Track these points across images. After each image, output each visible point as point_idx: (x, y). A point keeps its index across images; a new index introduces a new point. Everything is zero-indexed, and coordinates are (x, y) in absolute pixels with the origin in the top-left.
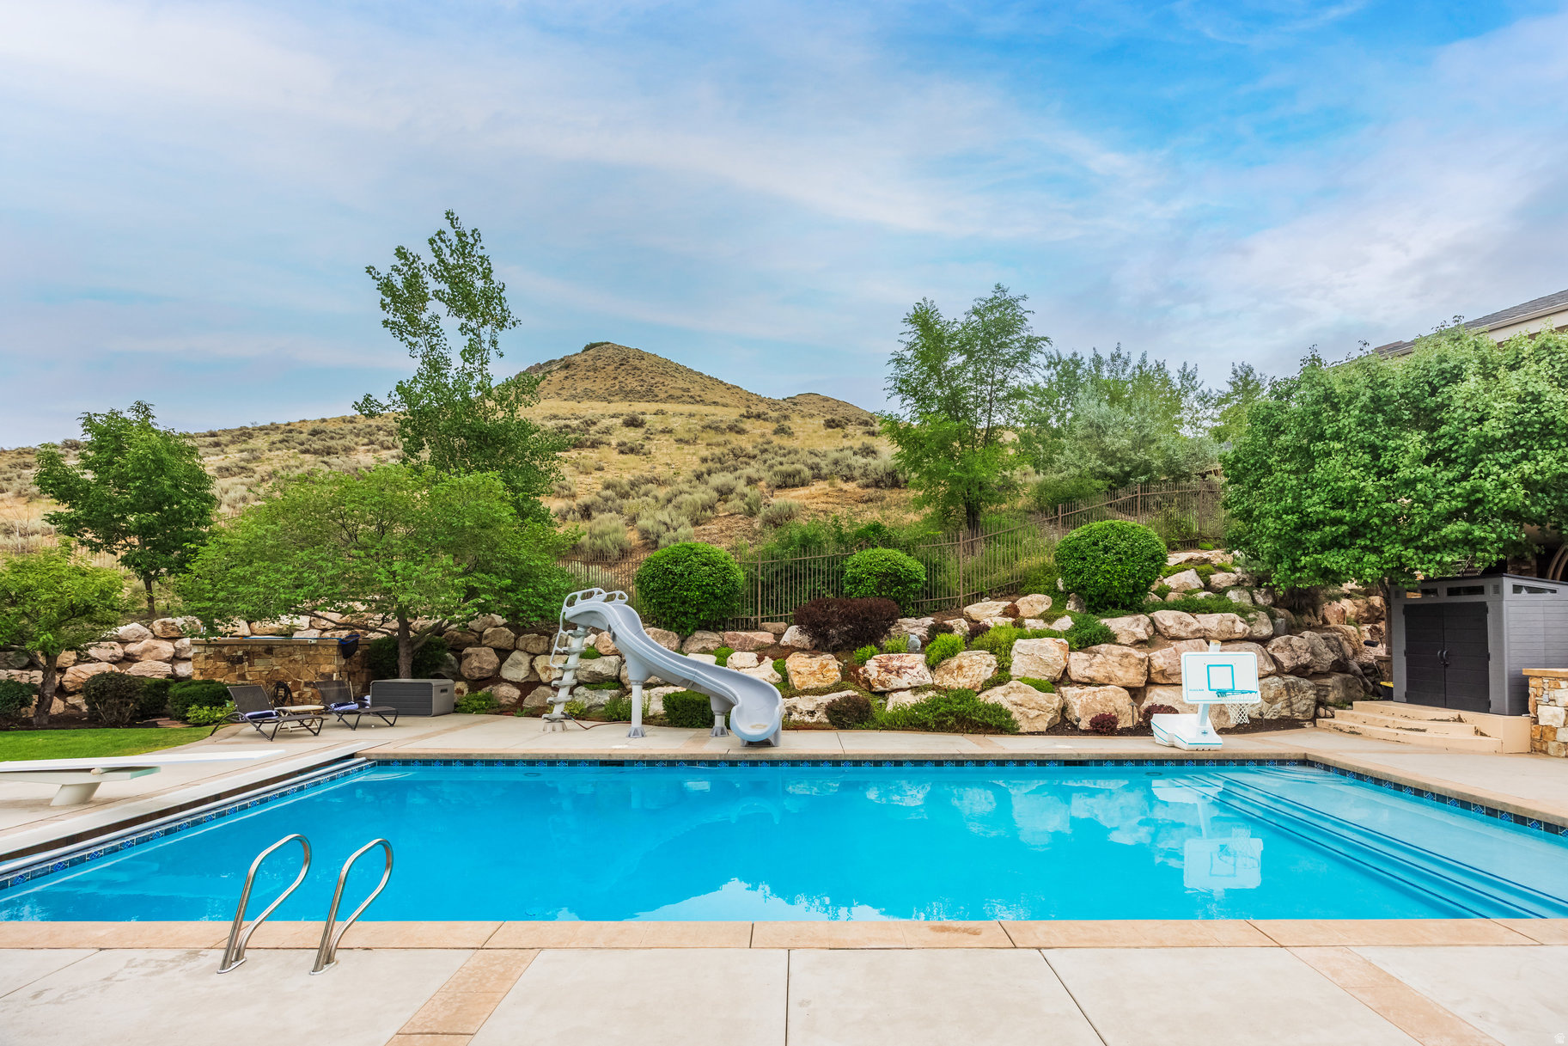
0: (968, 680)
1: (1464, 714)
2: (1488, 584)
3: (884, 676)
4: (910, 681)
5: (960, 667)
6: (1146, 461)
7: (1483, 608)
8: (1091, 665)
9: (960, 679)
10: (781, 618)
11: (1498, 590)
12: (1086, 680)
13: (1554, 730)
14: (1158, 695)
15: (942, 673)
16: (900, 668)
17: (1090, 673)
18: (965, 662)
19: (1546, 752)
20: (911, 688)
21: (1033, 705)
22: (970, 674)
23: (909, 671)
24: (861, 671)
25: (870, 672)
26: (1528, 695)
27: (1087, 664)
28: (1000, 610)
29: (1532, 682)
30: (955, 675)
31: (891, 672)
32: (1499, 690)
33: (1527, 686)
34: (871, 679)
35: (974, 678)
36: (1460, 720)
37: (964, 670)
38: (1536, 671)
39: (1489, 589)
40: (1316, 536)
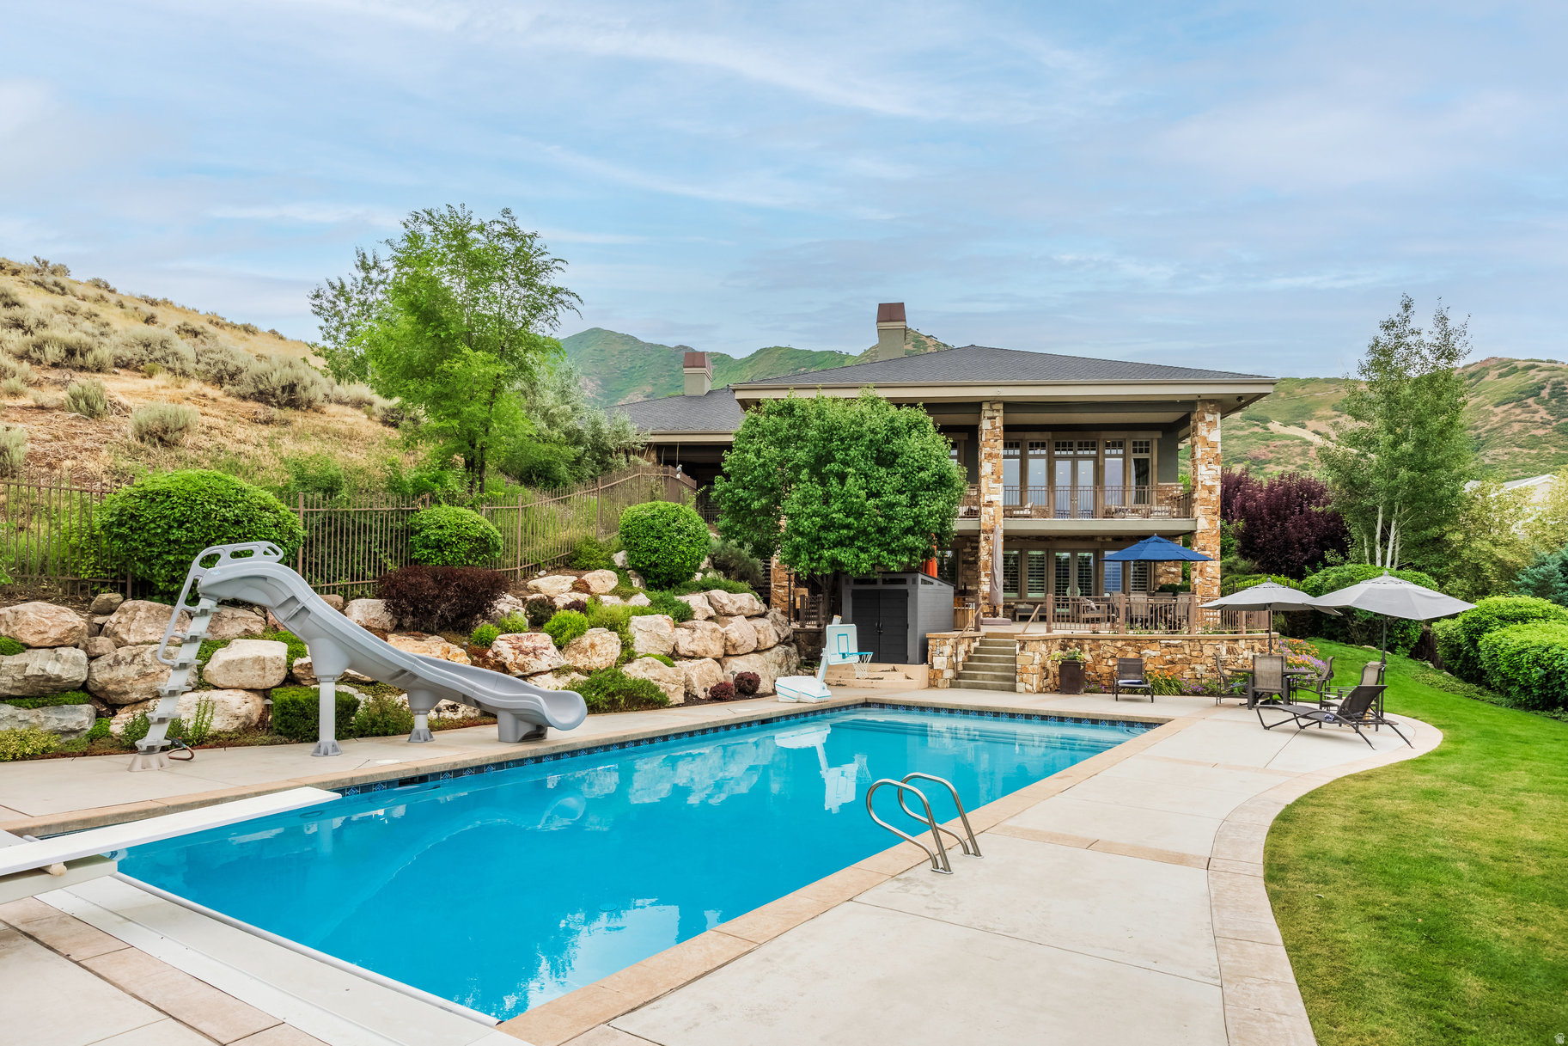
0: (603, 659)
1: (897, 666)
2: (909, 578)
3: (521, 659)
4: (550, 662)
5: (593, 646)
6: (579, 430)
7: (906, 593)
8: (693, 640)
9: (595, 659)
10: (328, 588)
11: (915, 581)
12: (691, 654)
13: (942, 672)
14: (736, 665)
15: (574, 653)
16: (535, 649)
17: (693, 647)
18: (597, 641)
19: (937, 686)
20: (552, 670)
21: (668, 679)
22: (604, 652)
23: (545, 651)
24: (490, 654)
25: (505, 655)
26: (928, 650)
27: (690, 639)
28: (568, 586)
29: (930, 642)
30: (589, 654)
31: (527, 654)
32: (913, 649)
33: (927, 645)
34: (508, 663)
35: (608, 657)
36: (894, 670)
37: (597, 648)
38: (934, 635)
39: (909, 581)
40: (832, 536)
